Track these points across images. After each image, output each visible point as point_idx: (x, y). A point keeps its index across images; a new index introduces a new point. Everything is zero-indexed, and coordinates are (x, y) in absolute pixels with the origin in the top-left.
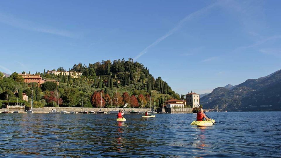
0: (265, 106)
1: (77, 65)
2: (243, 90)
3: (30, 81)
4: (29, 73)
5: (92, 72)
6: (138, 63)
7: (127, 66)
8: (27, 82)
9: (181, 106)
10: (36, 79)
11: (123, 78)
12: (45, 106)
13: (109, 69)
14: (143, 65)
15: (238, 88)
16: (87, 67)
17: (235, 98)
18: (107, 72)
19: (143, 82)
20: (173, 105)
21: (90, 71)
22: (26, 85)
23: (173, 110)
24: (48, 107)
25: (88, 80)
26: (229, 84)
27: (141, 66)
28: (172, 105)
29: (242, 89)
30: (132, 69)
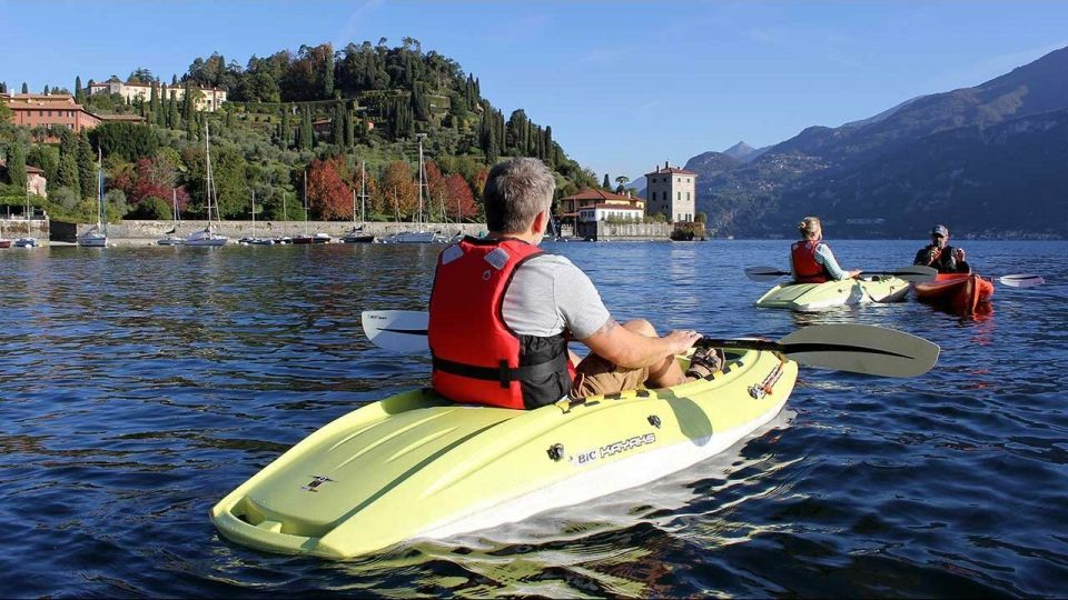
0: (861, 221)
1: (204, 61)
2: (790, 165)
3: (35, 121)
4: (25, 90)
5: (265, 88)
6: (439, 58)
7: (401, 68)
8: (25, 123)
9: (633, 216)
10: (60, 110)
11: (385, 112)
12: (125, 218)
13: (330, 79)
14: (456, 66)
15: (771, 158)
16: (245, 68)
17: (764, 192)
18: (323, 88)
19: (461, 124)
20: (603, 213)
21: (259, 85)
22: (23, 134)
23: (604, 231)
24: (137, 222)
25: (252, 117)
26: (741, 143)
27: (449, 68)
28: (600, 214)
29: (785, 161)
30: (419, 80)
